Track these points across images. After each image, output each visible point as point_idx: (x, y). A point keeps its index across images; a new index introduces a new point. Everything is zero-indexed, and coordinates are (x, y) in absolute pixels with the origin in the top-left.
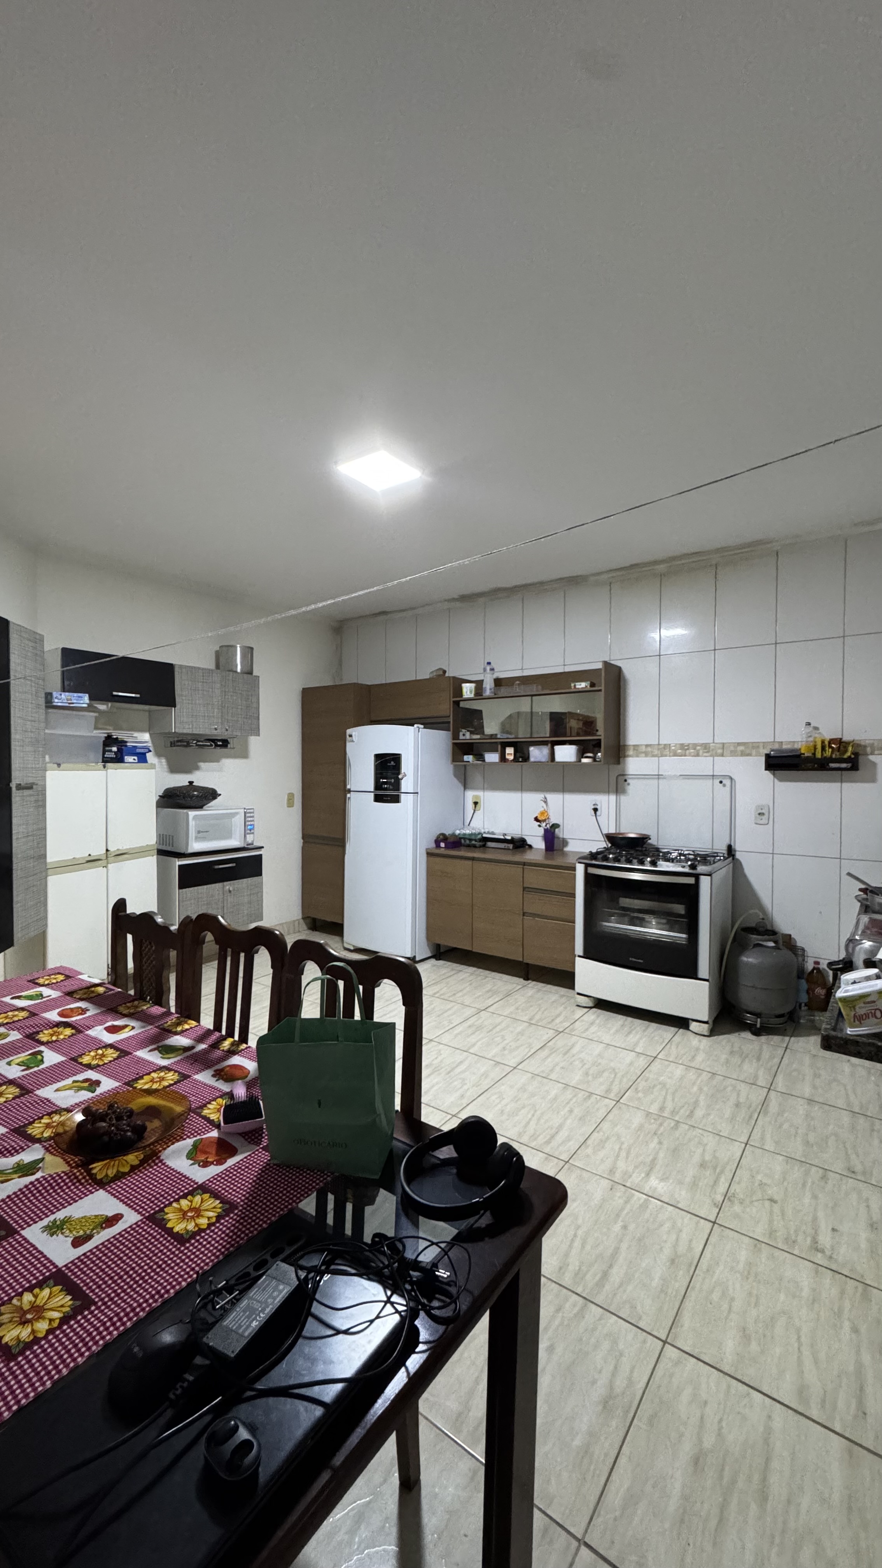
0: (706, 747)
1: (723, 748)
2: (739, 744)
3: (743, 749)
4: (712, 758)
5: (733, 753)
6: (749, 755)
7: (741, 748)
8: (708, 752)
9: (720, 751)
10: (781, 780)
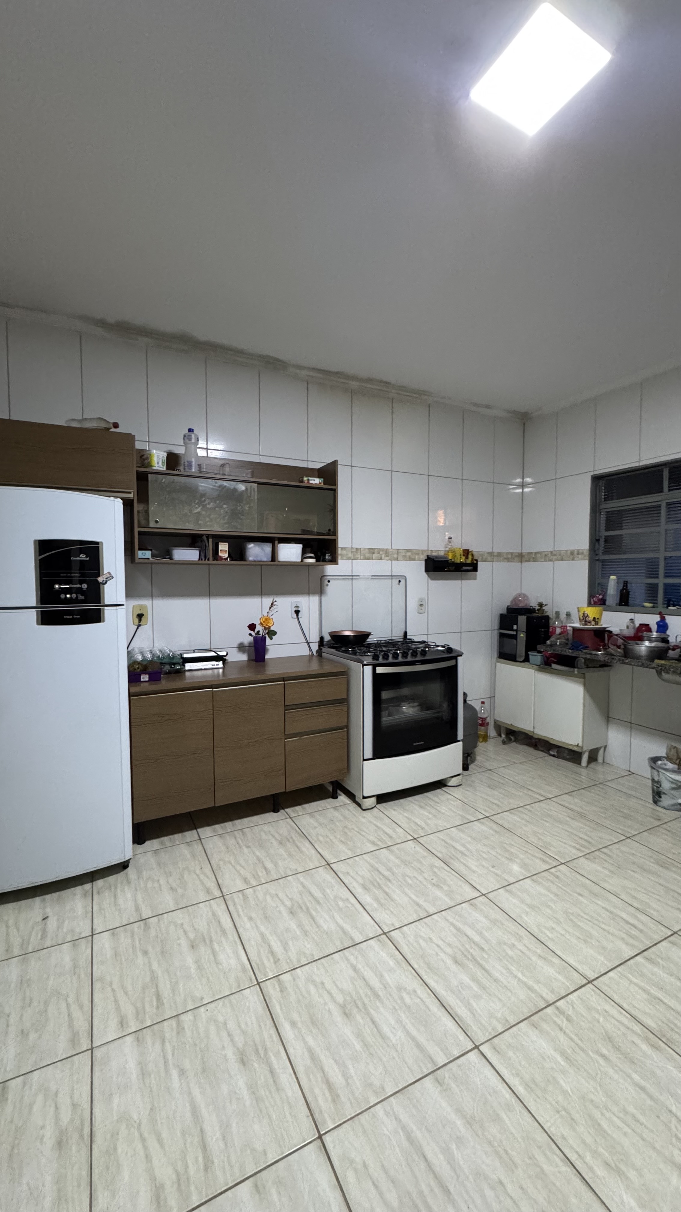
0: (386, 552)
1: (398, 553)
2: (408, 551)
3: (410, 555)
4: (390, 562)
5: (405, 558)
6: (414, 560)
7: (409, 554)
8: (387, 556)
9: (395, 556)
10: (432, 579)
